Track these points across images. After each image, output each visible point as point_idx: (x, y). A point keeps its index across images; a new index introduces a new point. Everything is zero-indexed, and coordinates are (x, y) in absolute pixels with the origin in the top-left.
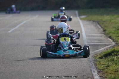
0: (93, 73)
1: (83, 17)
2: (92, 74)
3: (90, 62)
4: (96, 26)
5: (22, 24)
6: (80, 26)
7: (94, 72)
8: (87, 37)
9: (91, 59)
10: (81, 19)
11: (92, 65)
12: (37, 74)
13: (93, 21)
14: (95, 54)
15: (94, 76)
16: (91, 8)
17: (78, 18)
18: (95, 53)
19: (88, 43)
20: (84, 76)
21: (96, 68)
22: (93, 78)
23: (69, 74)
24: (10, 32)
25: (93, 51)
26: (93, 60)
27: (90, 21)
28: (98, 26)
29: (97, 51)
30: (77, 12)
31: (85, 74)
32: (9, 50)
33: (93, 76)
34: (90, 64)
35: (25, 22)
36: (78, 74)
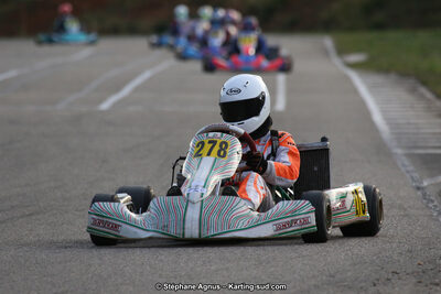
1: (354, 58)
4: (413, 91)
5: (138, 81)
6: (355, 91)
9: (437, 203)
16: (379, 27)
17: (337, 61)
19: (403, 149)
24: (105, 106)
27: (386, 71)
28: (423, 90)
30: (328, 42)
35: (147, 75)
36: (410, 251)
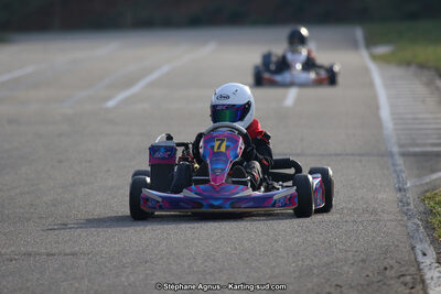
0: (420, 258)
1: (382, 50)
2: (418, 264)
3: (408, 219)
4: (429, 84)
5: (155, 76)
6: (371, 85)
7: (425, 255)
8: (395, 124)
9: (412, 206)
10: (374, 58)
11: (418, 230)
12: (214, 261)
13: (422, 66)
14: (426, 188)
15: (426, 270)
16: (413, 17)
17: (364, 54)
18: (427, 184)
19: (401, 146)
20: (386, 269)
21: (433, 242)
22: (421, 276)
23: (332, 263)
24: (111, 104)
25: (419, 176)
26: (422, 209)
27: (408, 64)
29: (435, 176)
30: (359, 33)
31: (392, 262)
32: (109, 171)
33: (420, 270)
34: (410, 224)
35: (165, 69)
36: (363, 261)
